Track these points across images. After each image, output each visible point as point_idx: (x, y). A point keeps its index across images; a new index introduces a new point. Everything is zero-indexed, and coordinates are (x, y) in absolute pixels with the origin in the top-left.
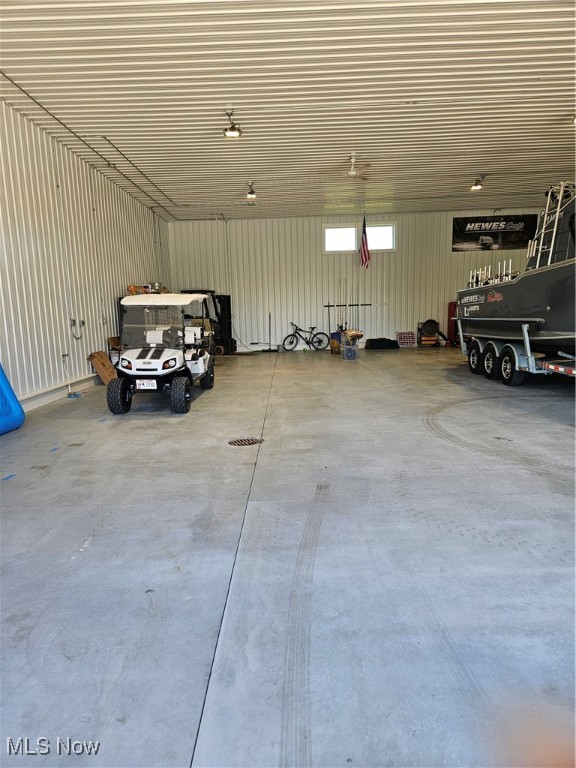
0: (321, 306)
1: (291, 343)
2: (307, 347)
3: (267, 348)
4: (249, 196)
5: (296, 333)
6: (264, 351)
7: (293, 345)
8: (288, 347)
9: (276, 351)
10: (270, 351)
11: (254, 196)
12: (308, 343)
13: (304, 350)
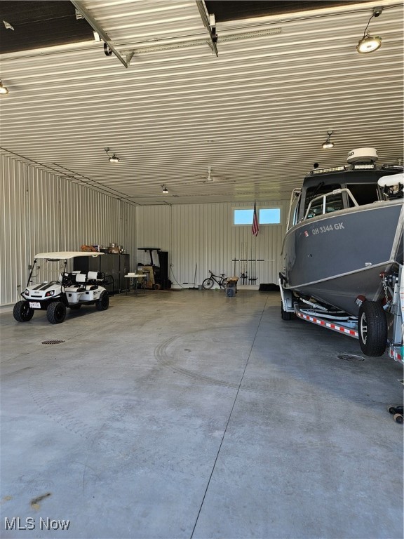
0: (230, 260)
1: (209, 284)
2: (218, 287)
3: (192, 287)
4: (164, 192)
5: (212, 278)
6: (190, 289)
7: (211, 285)
8: (207, 287)
9: (197, 289)
10: (194, 289)
11: (167, 192)
12: (220, 284)
13: (216, 290)
